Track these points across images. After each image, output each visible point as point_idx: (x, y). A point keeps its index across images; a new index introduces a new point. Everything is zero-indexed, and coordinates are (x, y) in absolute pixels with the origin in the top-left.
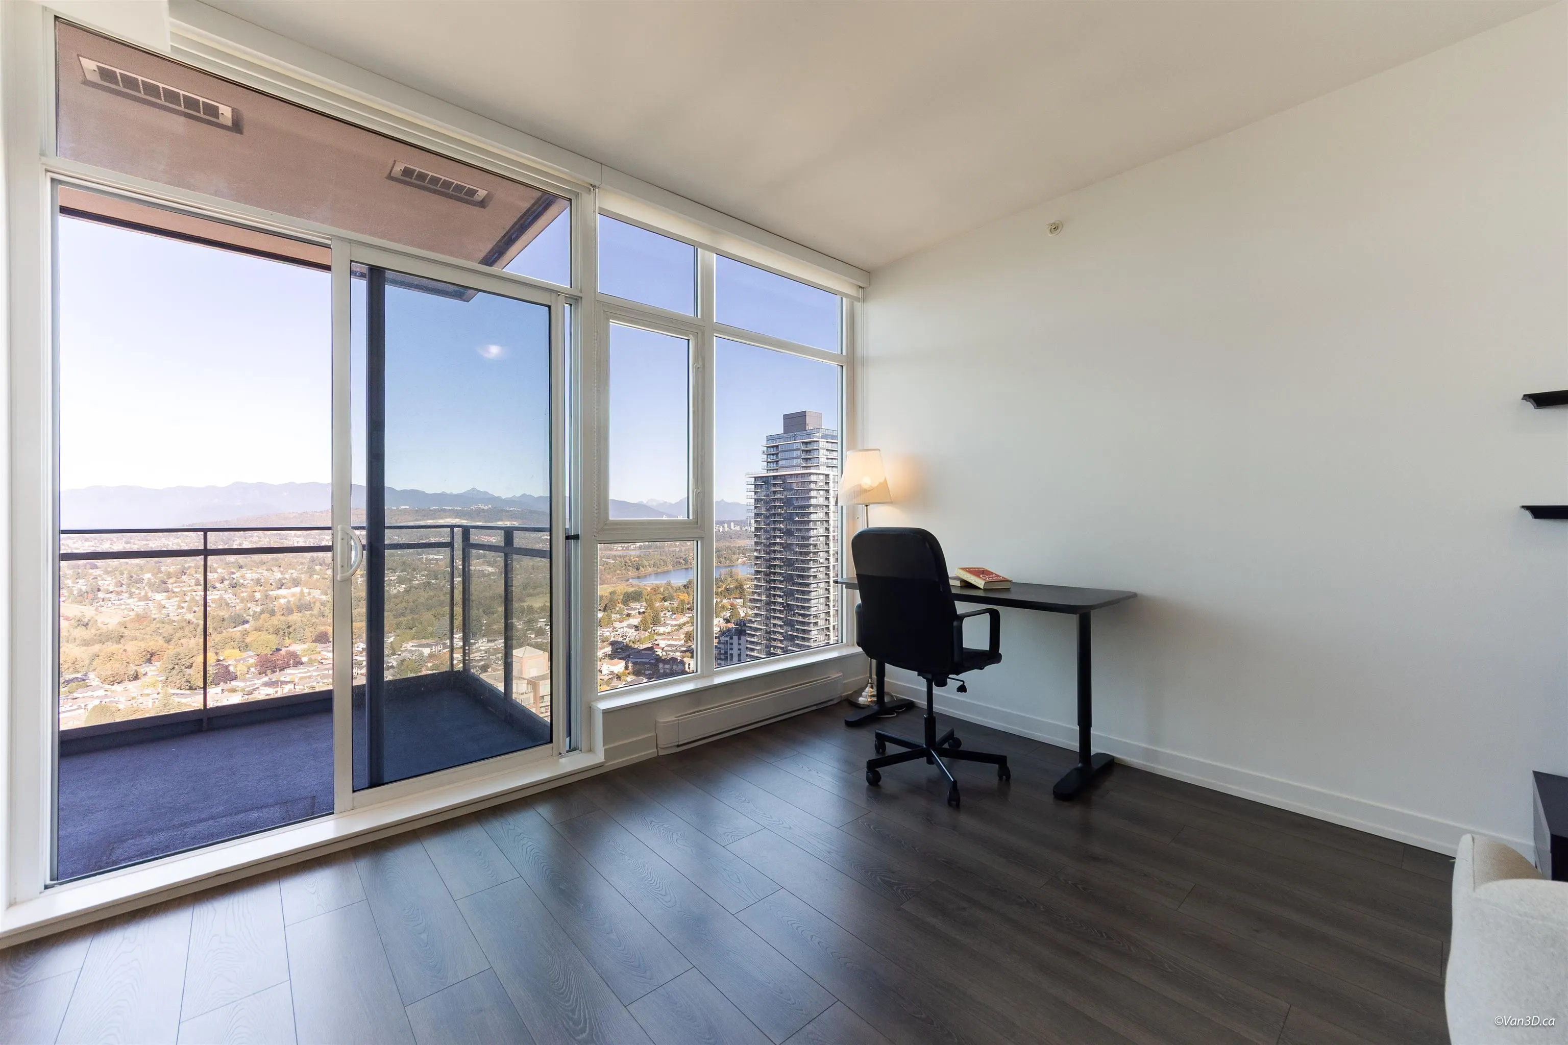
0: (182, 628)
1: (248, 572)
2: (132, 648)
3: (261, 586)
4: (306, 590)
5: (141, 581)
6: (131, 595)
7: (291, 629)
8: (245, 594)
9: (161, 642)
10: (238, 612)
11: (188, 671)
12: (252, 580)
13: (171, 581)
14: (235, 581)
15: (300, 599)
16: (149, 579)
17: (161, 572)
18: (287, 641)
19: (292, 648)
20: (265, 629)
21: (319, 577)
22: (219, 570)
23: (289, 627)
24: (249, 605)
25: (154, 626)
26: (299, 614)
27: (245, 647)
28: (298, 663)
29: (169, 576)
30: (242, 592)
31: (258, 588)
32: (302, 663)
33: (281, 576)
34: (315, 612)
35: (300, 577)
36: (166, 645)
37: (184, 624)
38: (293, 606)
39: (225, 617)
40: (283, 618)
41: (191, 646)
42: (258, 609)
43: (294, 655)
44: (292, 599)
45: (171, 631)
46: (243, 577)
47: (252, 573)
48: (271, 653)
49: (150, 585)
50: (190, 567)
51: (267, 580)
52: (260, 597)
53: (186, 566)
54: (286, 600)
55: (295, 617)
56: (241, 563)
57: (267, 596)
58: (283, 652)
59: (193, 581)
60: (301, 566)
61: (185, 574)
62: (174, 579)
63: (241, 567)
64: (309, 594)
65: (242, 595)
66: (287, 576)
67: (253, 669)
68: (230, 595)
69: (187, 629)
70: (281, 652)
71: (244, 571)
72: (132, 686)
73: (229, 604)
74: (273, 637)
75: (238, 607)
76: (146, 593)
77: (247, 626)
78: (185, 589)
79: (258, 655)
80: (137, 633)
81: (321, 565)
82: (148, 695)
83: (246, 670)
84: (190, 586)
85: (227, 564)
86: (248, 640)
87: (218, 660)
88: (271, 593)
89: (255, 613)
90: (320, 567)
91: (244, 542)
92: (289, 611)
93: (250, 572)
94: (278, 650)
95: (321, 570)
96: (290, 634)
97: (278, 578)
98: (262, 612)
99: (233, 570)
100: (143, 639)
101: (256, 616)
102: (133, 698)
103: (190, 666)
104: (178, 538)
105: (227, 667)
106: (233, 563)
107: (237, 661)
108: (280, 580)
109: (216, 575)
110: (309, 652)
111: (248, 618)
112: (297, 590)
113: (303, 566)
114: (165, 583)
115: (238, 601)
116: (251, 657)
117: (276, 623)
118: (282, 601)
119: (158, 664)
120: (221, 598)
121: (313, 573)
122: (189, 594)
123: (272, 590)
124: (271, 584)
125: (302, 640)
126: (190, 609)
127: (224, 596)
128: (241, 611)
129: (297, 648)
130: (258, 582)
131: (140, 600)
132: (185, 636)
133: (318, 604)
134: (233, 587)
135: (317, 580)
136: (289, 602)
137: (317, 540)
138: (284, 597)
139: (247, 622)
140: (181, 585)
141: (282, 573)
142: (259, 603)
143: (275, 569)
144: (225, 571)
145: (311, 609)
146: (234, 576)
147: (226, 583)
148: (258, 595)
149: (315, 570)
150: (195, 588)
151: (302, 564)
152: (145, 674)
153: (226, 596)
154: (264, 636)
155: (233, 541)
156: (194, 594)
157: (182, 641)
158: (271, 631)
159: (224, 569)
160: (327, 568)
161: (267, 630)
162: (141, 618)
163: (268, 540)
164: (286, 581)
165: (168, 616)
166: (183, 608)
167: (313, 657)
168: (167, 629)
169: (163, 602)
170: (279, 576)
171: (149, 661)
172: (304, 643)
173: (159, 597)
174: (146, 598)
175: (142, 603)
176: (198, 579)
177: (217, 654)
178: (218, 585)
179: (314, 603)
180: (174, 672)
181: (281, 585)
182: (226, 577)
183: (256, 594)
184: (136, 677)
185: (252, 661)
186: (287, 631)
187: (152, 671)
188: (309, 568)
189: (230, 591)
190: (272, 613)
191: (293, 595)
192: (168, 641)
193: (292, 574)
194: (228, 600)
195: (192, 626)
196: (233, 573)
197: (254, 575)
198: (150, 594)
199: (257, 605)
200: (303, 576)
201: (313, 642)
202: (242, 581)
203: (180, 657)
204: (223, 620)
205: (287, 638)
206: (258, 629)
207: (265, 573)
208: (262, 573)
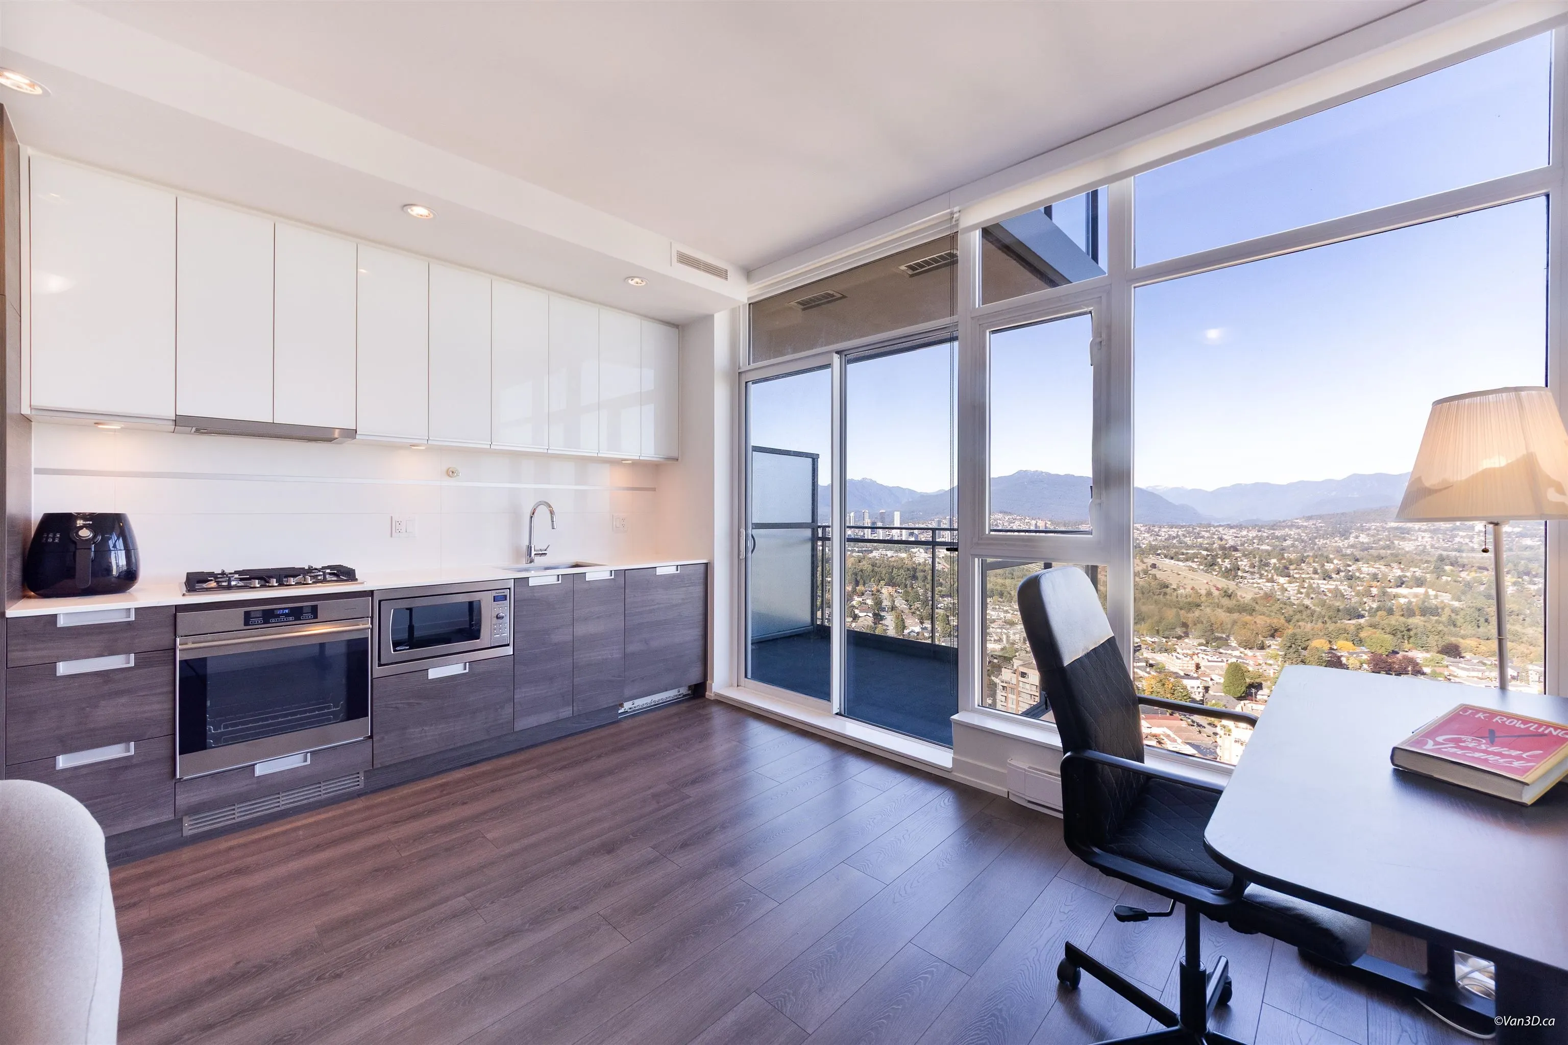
0: (1301, 612)
1: (1364, 565)
2: (1261, 621)
3: (1378, 581)
4: (1432, 592)
5: (1267, 565)
6: (1261, 576)
7: (1412, 633)
8: (1361, 588)
9: (1283, 621)
10: (1352, 605)
11: (1304, 652)
12: (1368, 574)
13: (1292, 567)
14: (1350, 573)
15: (1424, 602)
16: (1275, 564)
17: (1283, 558)
18: (1406, 646)
19: (1410, 654)
20: (1381, 627)
21: (1449, 579)
22: (1335, 561)
23: (1409, 630)
24: (1365, 600)
25: (1277, 606)
26: (1422, 618)
27: (1358, 641)
28: (1418, 672)
29: (1291, 562)
30: (1358, 585)
31: (1375, 583)
32: (1424, 674)
33: (1401, 574)
34: (1444, 618)
35: (1425, 577)
36: (1286, 624)
37: (1301, 608)
38: (1415, 608)
39: (1341, 608)
40: (1402, 619)
41: (1306, 630)
42: (1375, 605)
43: (1412, 662)
44: (1413, 600)
45: (1291, 613)
46: (1359, 570)
47: (1368, 567)
48: (1387, 653)
49: (1276, 569)
50: (1308, 556)
51: (1385, 575)
52: (1376, 593)
53: (1305, 555)
54: (1406, 600)
55: (1417, 621)
56: (1358, 557)
57: (1384, 593)
58: (1399, 656)
59: (1312, 569)
60: (1426, 565)
61: (1304, 563)
62: (1295, 565)
63: (1357, 560)
64: (1436, 597)
65: (1358, 588)
66: (1408, 574)
67: (1365, 666)
68: (1346, 587)
69: (1305, 613)
70: (1398, 655)
71: (1360, 564)
72: (1259, 653)
73: (1344, 595)
74: (1389, 637)
75: (1353, 600)
76: (1272, 576)
77: (1362, 621)
78: (1303, 576)
79: (1372, 653)
80: (1265, 609)
81: (1452, 565)
82: (1271, 665)
83: (1358, 664)
84: (1308, 573)
85: (1343, 555)
86: (1363, 635)
87: (1331, 649)
88: (1389, 590)
89: (1371, 608)
90: (1452, 567)
91: (1361, 535)
92: (1409, 612)
93: (1367, 565)
94: (1395, 653)
95: (1452, 571)
96: (1410, 637)
97: (1397, 575)
98: (1379, 609)
99: (1349, 563)
100: (1269, 616)
101: (1373, 612)
102: (1260, 665)
103: (1305, 649)
104: (1299, 528)
105: (1339, 658)
106: (1348, 555)
107: (1351, 654)
108: (1400, 577)
109: (1332, 566)
110: (1432, 663)
111: (1363, 612)
112: (1421, 590)
113: (1429, 565)
114: (1287, 569)
115: (1353, 594)
116: (1364, 653)
117: (1393, 622)
118: (1402, 601)
119: (1279, 640)
120: (1337, 589)
121: (1442, 573)
122: (1307, 581)
123: (1391, 587)
124: (1389, 581)
125: (1424, 647)
126: (1308, 595)
127: (1340, 587)
128: (1356, 605)
129: (1419, 656)
130: (1375, 577)
131: (1268, 581)
132: (1303, 620)
133: (1447, 611)
134: (1349, 579)
135: (1447, 582)
136: (1410, 603)
137: (1448, 537)
138: (1404, 597)
139: (1363, 616)
140: (1301, 572)
141: (1402, 570)
142: (1376, 598)
143: (1395, 565)
144: (1341, 562)
145: (1438, 615)
146: (1350, 568)
147: (1342, 574)
148: (1374, 591)
149: (1444, 571)
150: (1313, 576)
151: (1427, 562)
152: (1270, 646)
153: (1341, 588)
154: (1379, 633)
155: (1350, 533)
156: (1312, 581)
157: (1300, 623)
158: (1388, 630)
159: (1340, 560)
160: (1461, 569)
161: (1383, 629)
162: (1268, 596)
163: (1387, 533)
164: (1407, 579)
165: (1290, 599)
166: (1301, 593)
167: (1438, 670)
168: (1289, 611)
169: (1285, 586)
170: (1399, 573)
171: (1273, 636)
172: (1427, 651)
173: (1282, 580)
174: (1272, 580)
175: (1269, 584)
176: (1315, 568)
177: (1330, 642)
178: (1334, 576)
179: (1443, 609)
180: (1292, 650)
181: (1401, 583)
182: (1342, 568)
183: (1372, 589)
184: (1262, 647)
185: (1365, 657)
186: (1406, 633)
187: (1275, 645)
188: (1436, 568)
189: (1345, 583)
190: (1390, 612)
191: (1416, 596)
192: (1289, 621)
193: (1415, 572)
194: (1343, 591)
195: (1309, 611)
196: (1350, 566)
197: (1371, 569)
198: (1275, 577)
199: (1374, 601)
200: (1428, 576)
201: (1438, 652)
202: (1357, 574)
203: (1296, 637)
204: (1339, 610)
205: (1406, 641)
206: (1373, 626)
207: (1383, 568)
208: (1379, 568)
